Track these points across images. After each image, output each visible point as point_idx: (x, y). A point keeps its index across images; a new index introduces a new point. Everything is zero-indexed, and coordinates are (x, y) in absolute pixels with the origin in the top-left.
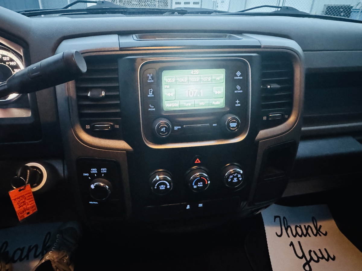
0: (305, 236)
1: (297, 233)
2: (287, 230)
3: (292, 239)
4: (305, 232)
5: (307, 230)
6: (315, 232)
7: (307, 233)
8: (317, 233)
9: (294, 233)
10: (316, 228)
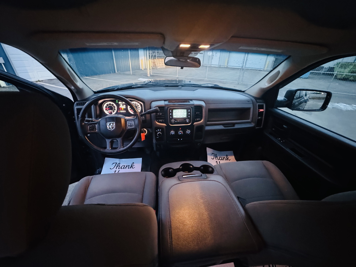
0: (222, 160)
1: (219, 159)
2: (216, 158)
3: (217, 160)
4: (222, 159)
5: (223, 158)
6: (226, 159)
7: (223, 159)
8: (227, 159)
9: (218, 159)
10: (227, 158)
